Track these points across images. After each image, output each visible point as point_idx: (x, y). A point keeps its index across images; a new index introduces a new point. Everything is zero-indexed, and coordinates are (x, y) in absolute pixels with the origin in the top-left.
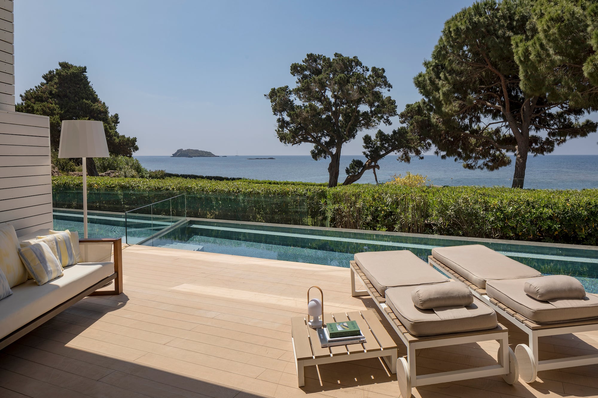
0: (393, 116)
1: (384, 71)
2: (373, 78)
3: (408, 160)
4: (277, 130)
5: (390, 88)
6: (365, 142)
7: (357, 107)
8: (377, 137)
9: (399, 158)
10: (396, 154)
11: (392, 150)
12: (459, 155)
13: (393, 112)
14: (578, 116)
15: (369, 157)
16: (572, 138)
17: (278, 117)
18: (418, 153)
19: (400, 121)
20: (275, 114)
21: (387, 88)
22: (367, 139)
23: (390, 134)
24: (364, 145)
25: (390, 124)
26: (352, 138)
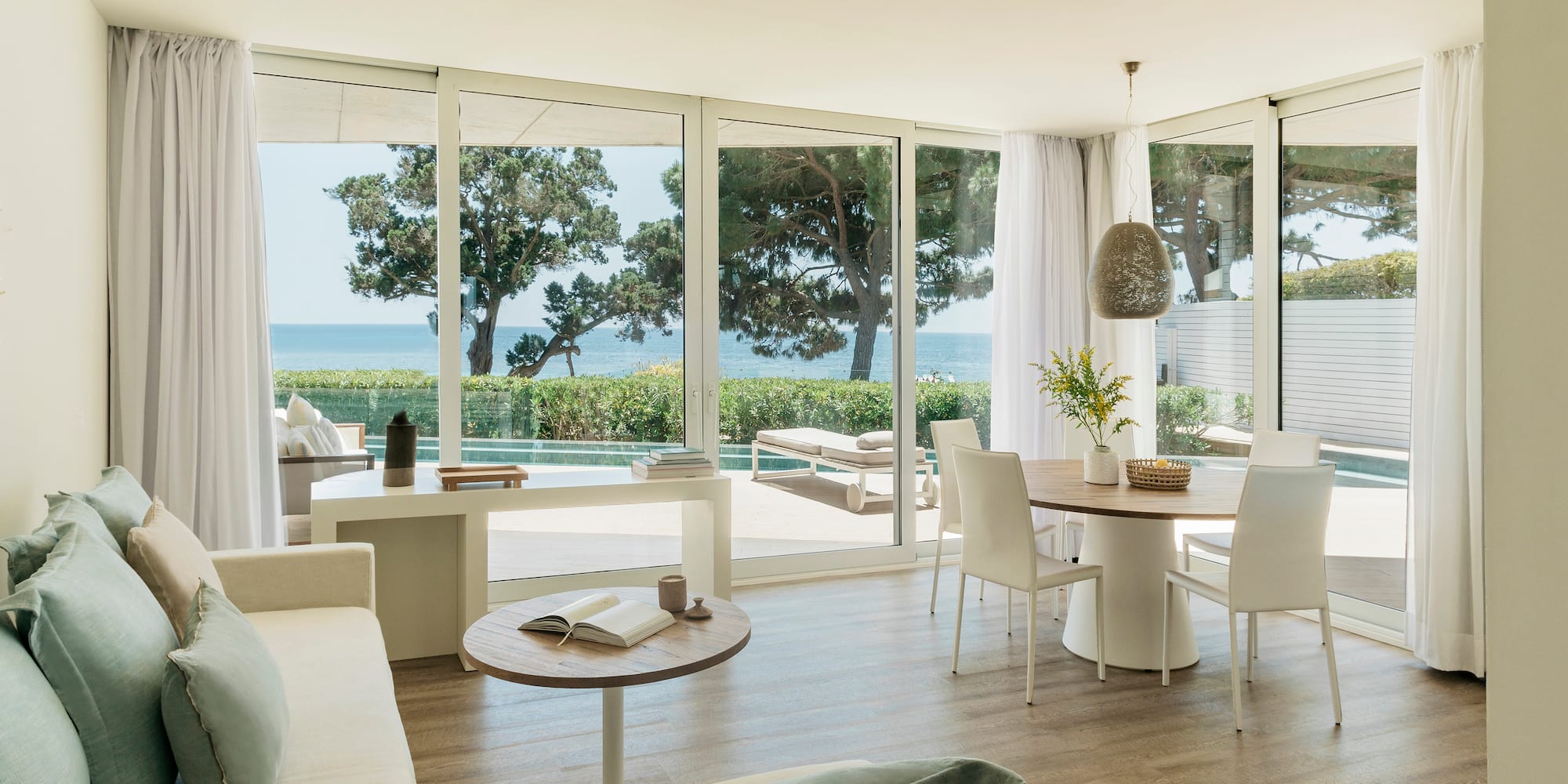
0: (613, 246)
1: (598, 154)
2: (577, 168)
3: (638, 335)
4: (350, 268)
5: (613, 191)
6: (551, 299)
7: (540, 226)
8: (575, 287)
9: (621, 333)
10: (615, 323)
11: (609, 316)
12: (746, 327)
13: (613, 237)
14: (970, 261)
15: (558, 329)
16: (959, 299)
17: (361, 239)
18: (660, 322)
19: (625, 256)
20: (354, 233)
21: (608, 191)
22: (554, 291)
23: (606, 284)
24: (549, 303)
25: (604, 261)
26: (521, 288)
